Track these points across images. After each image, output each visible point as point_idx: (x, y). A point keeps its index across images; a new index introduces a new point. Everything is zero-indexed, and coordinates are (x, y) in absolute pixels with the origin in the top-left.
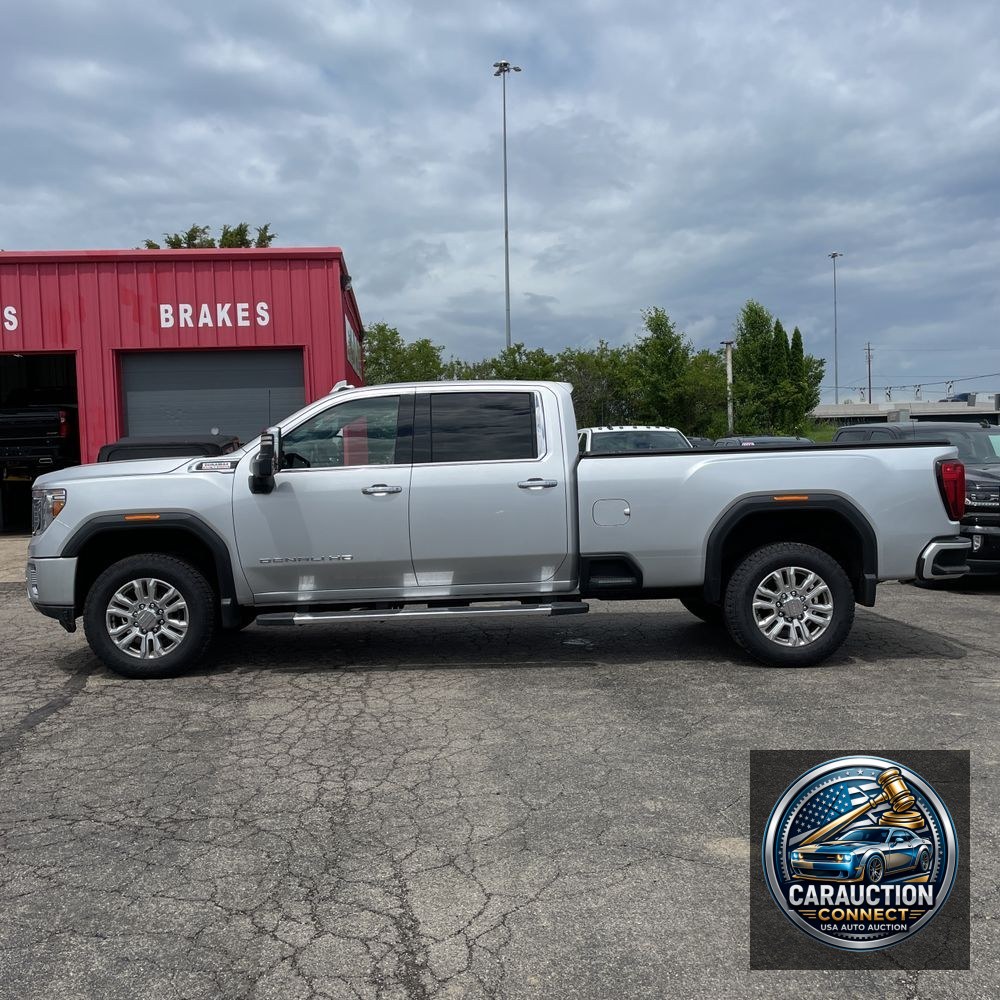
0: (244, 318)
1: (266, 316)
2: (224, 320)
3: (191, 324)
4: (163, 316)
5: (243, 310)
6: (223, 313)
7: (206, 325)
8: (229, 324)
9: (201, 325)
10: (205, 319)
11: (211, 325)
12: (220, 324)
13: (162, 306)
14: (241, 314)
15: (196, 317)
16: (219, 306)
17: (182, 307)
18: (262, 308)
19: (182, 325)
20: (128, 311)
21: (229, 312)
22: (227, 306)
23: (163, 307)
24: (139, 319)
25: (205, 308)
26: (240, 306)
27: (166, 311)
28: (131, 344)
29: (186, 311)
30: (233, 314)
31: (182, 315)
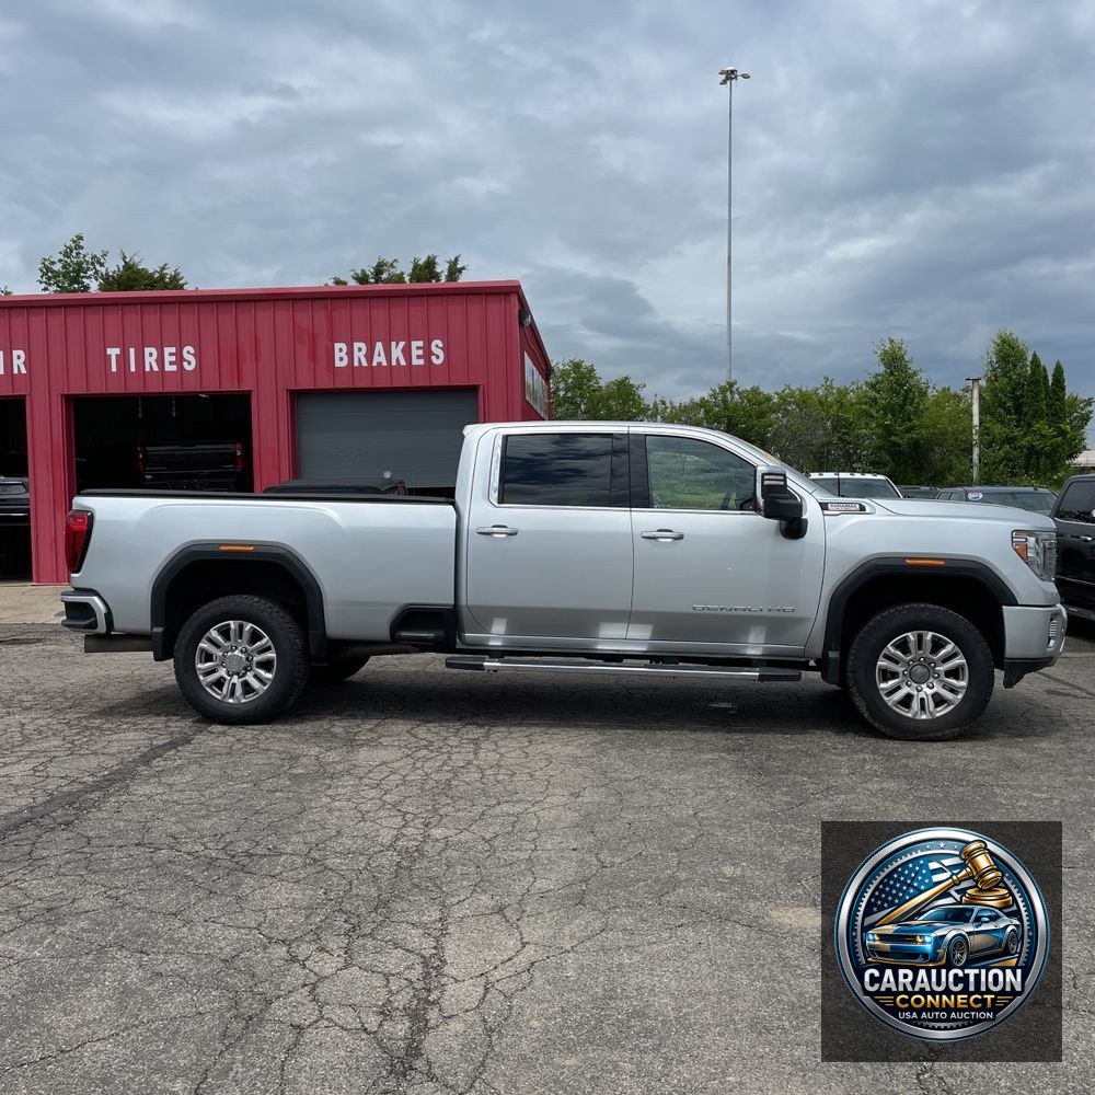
0: (419, 357)
1: (441, 353)
2: (398, 360)
3: (365, 363)
4: (337, 355)
5: (418, 348)
6: (397, 352)
7: (380, 364)
8: (403, 363)
9: (374, 364)
10: (379, 358)
11: (385, 364)
12: (394, 363)
13: (336, 344)
14: (415, 352)
15: (370, 356)
16: (393, 344)
17: (357, 345)
18: (437, 346)
19: (356, 364)
20: (303, 351)
21: (403, 351)
22: (402, 344)
23: (337, 346)
24: (313, 357)
25: (379, 346)
26: (415, 344)
27: (341, 350)
28: (305, 383)
29: (360, 350)
30: (407, 352)
31: (357, 354)
